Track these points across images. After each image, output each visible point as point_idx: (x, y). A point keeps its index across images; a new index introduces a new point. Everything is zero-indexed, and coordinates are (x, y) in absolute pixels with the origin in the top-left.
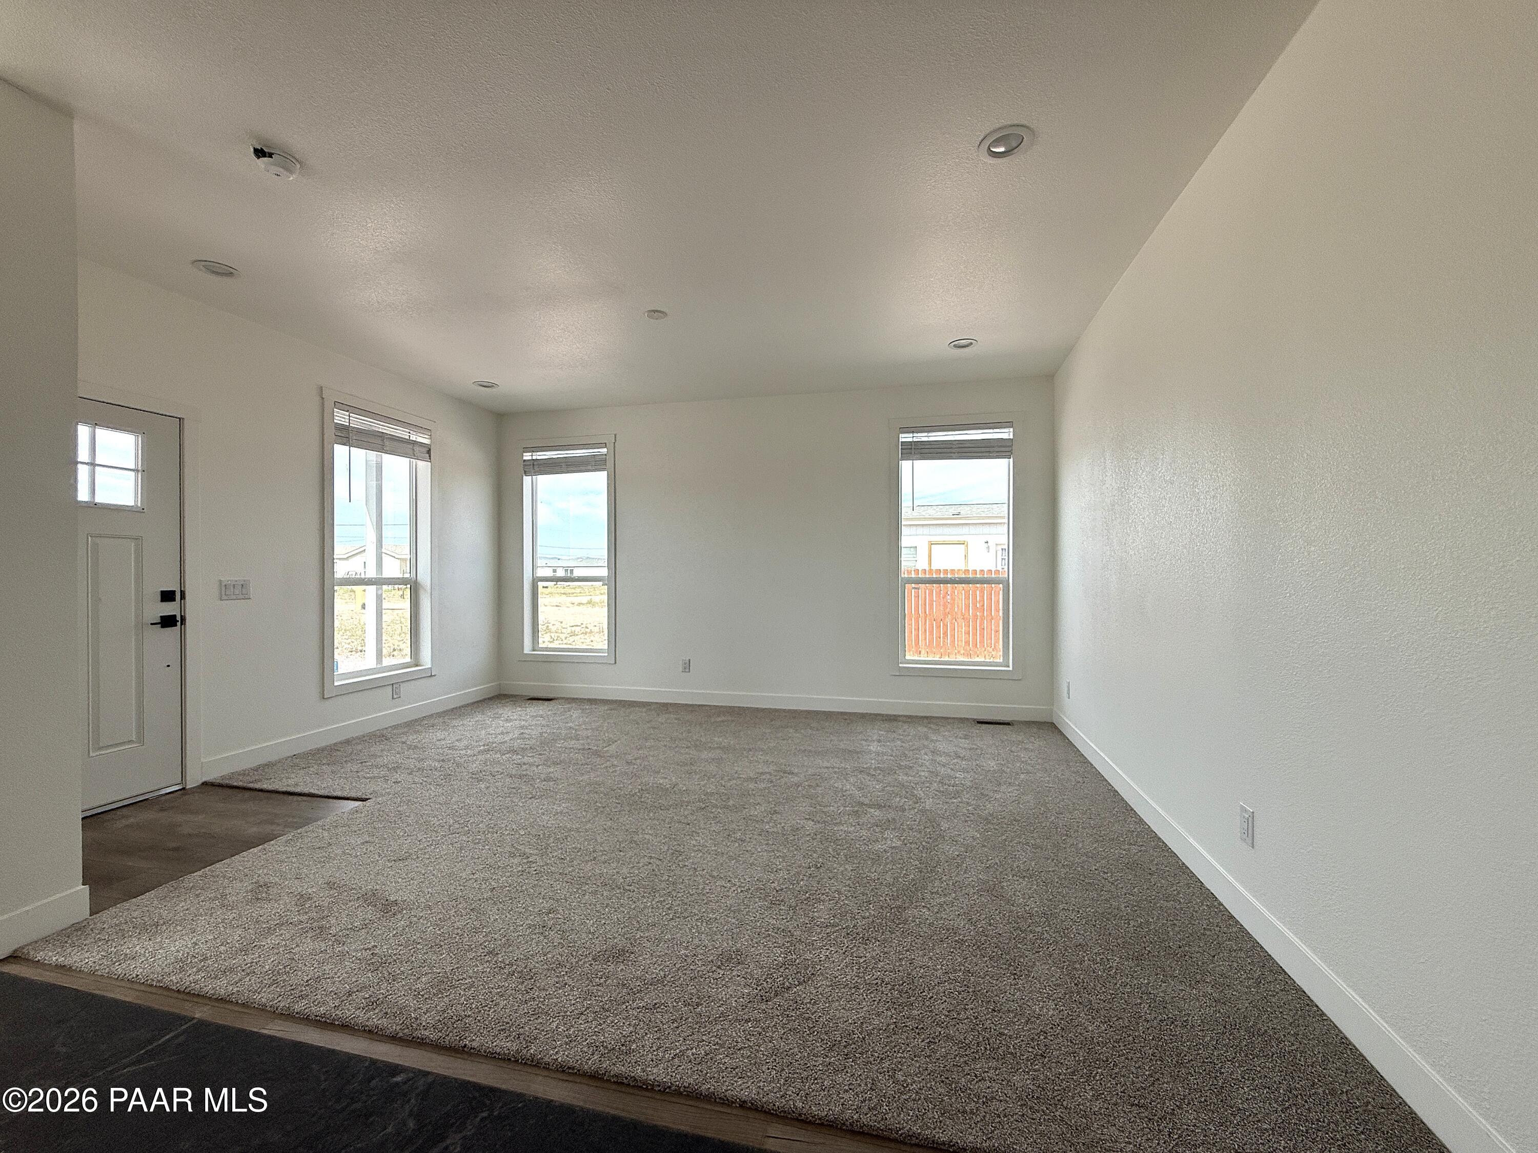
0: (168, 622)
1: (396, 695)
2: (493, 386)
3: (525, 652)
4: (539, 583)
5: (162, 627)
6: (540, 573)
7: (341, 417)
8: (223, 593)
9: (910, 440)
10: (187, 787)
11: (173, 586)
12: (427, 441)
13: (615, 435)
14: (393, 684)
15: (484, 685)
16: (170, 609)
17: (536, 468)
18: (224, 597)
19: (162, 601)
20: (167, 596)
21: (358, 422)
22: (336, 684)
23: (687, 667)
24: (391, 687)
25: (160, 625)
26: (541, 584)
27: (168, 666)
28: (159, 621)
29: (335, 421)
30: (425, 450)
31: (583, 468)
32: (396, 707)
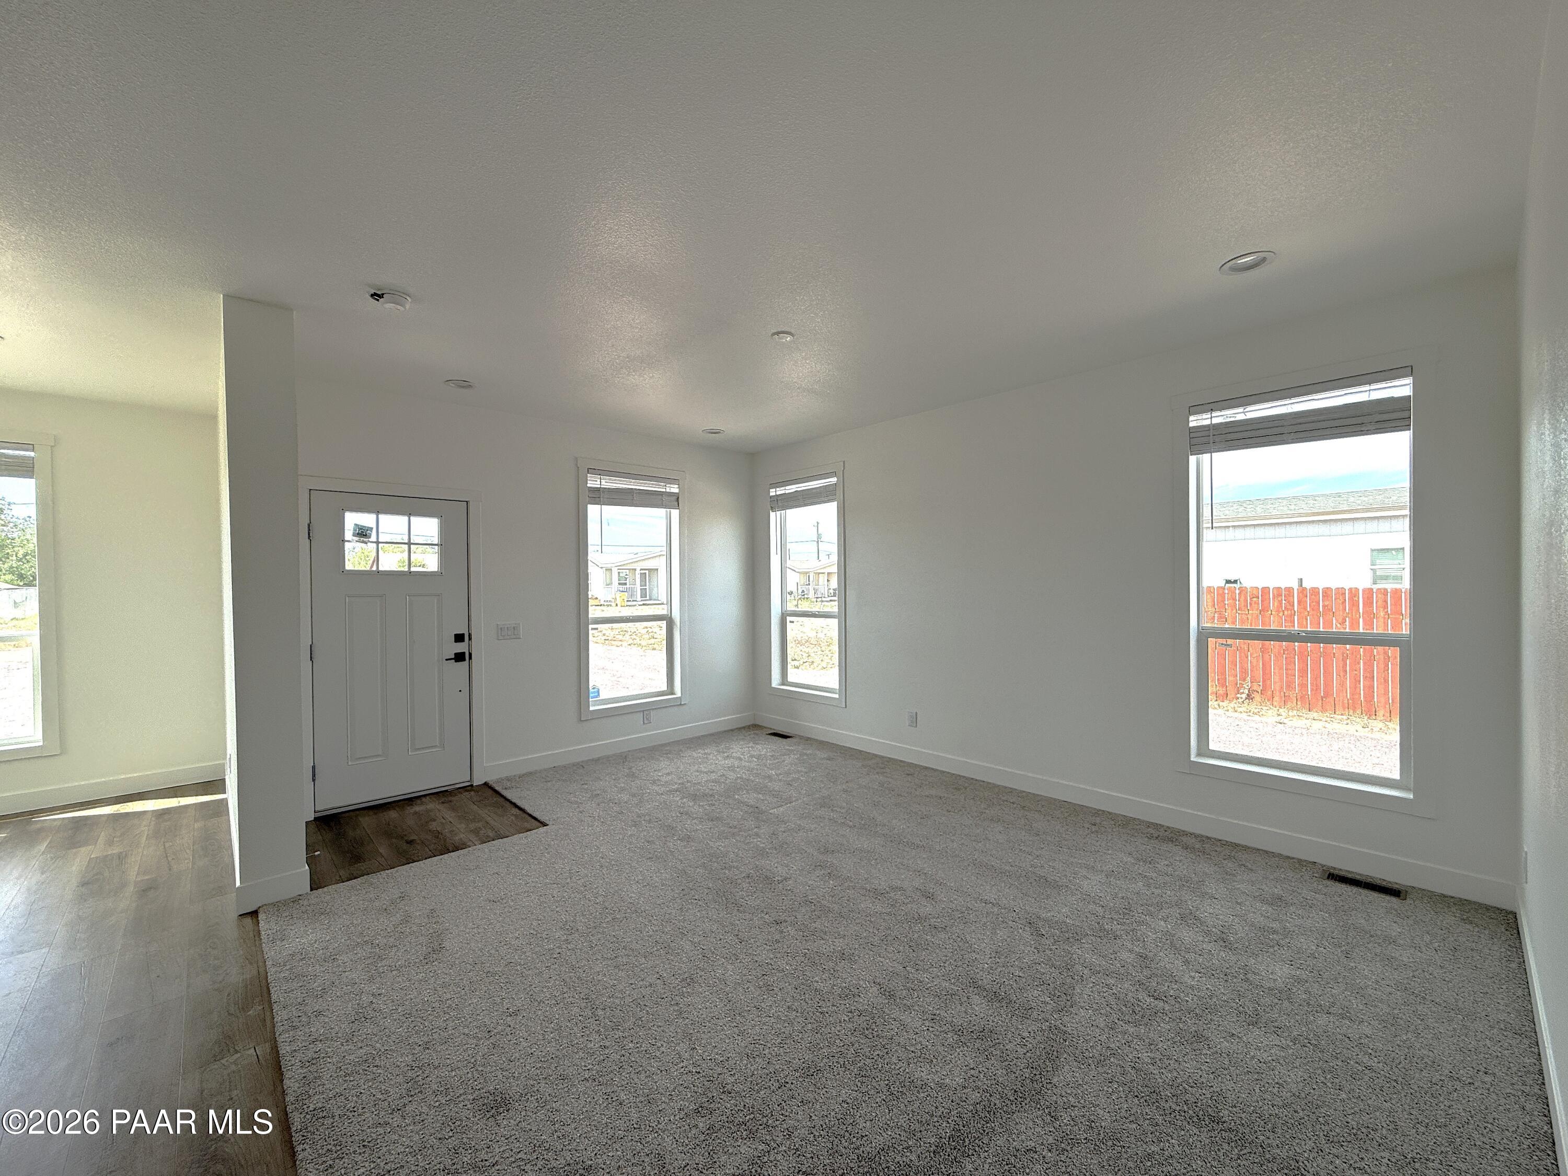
0: (459, 657)
1: (647, 721)
2: (720, 432)
3: (773, 685)
4: (787, 617)
5: (456, 662)
6: (791, 607)
7: (594, 482)
8: (500, 634)
9: (1207, 422)
10: (474, 785)
11: (463, 630)
12: (676, 491)
13: (844, 462)
14: (643, 711)
15: (738, 714)
16: (461, 647)
17: (780, 504)
18: (501, 638)
19: (456, 642)
20: (459, 638)
21: (607, 483)
22: (592, 708)
23: (914, 720)
24: (642, 713)
25: (454, 661)
26: (789, 619)
27: (460, 691)
28: (453, 657)
29: (588, 485)
30: (675, 498)
31: (816, 500)
32: (646, 731)
